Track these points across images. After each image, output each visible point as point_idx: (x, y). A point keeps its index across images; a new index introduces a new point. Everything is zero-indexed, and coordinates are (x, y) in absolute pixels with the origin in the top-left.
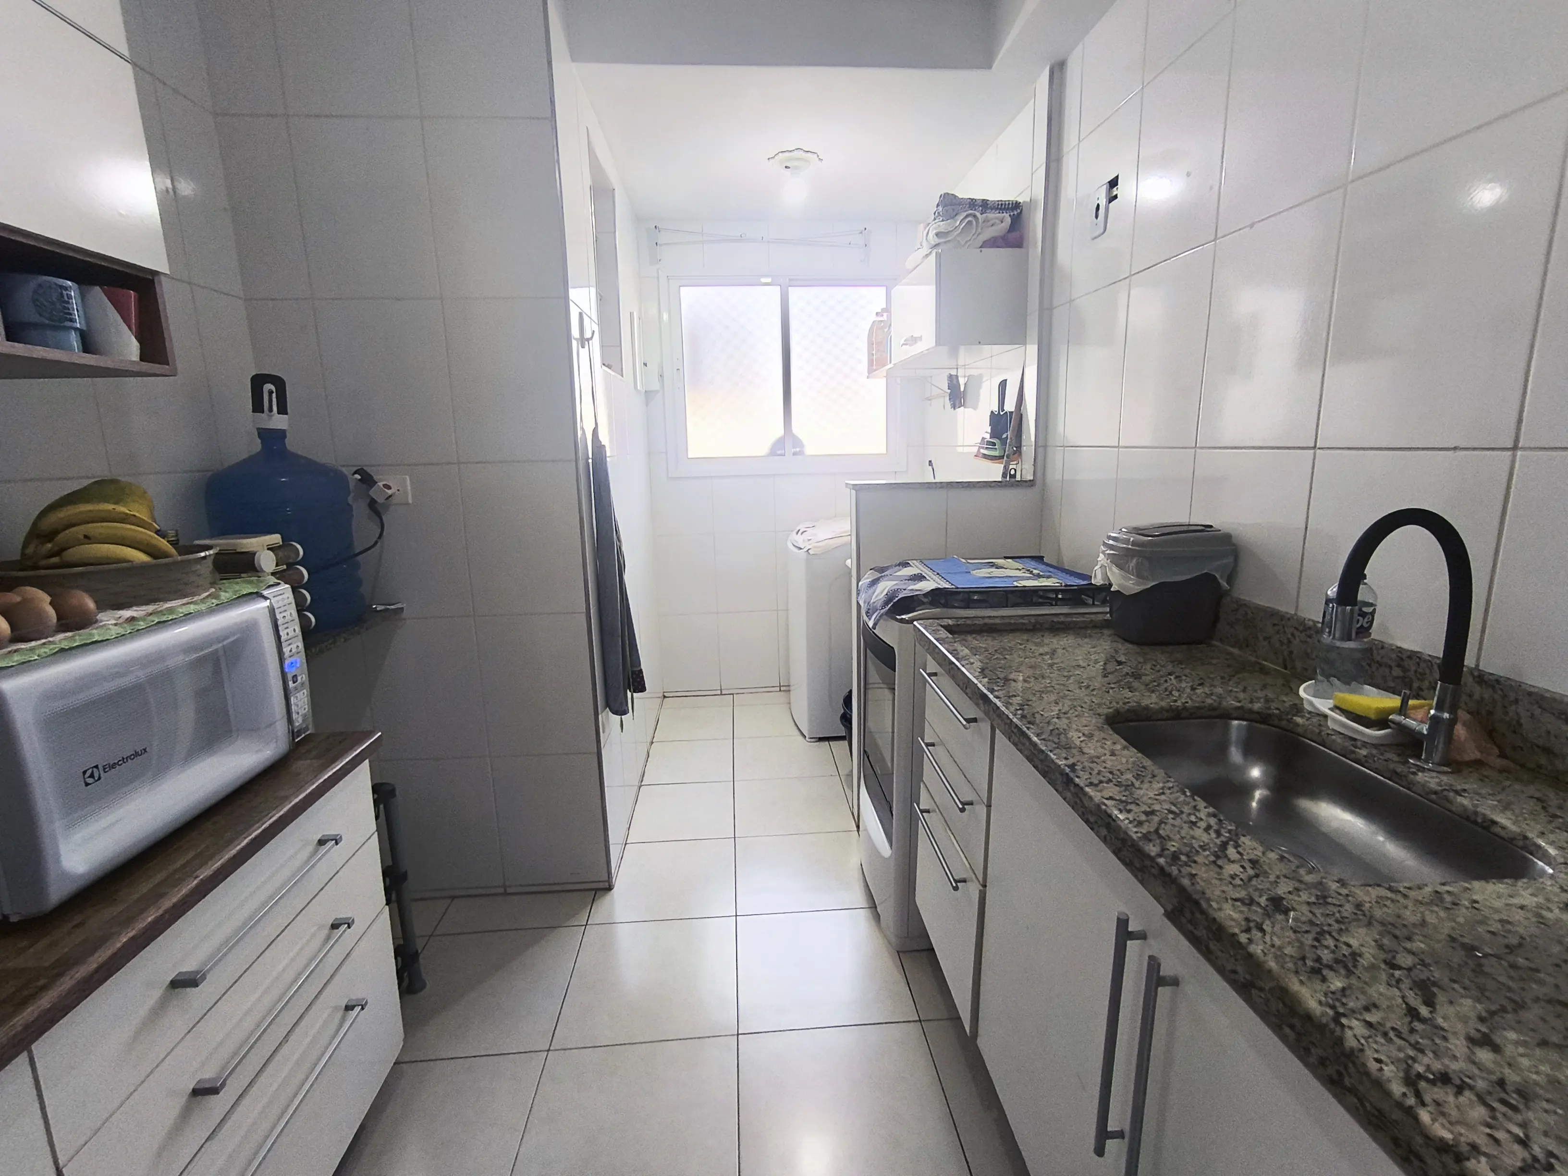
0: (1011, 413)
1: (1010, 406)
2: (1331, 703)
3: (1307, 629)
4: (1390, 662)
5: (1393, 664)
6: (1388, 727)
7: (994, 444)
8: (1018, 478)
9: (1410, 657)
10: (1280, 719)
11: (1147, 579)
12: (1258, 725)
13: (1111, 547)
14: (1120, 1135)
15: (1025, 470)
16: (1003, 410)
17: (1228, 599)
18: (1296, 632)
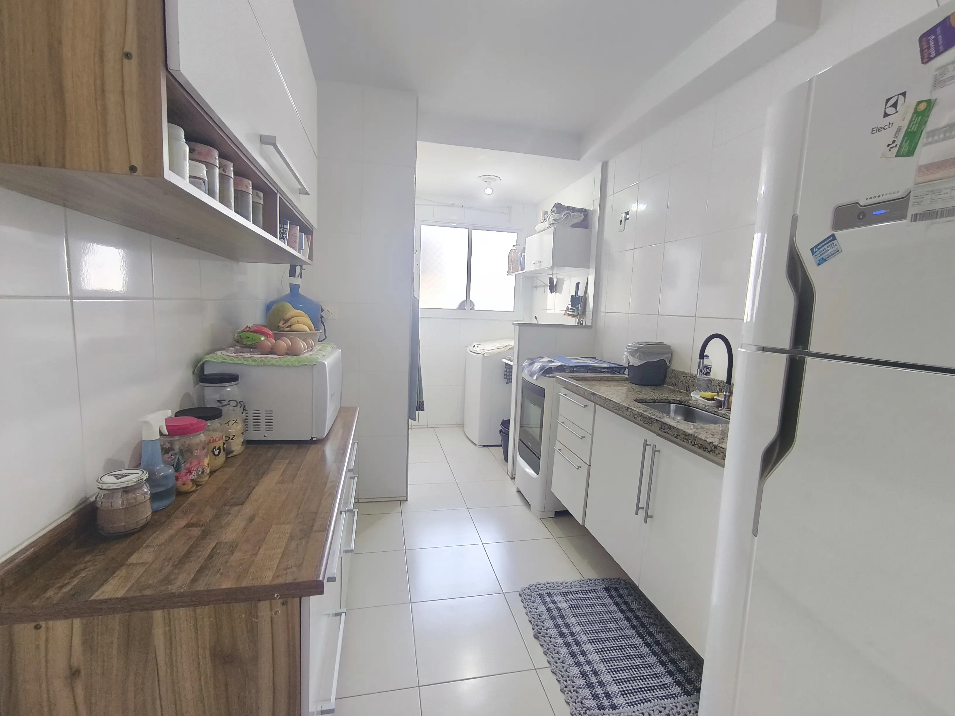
0: (582, 297)
1: (581, 293)
2: (700, 396)
3: (694, 377)
4: (716, 384)
5: (717, 385)
6: (714, 400)
7: (573, 309)
8: (584, 324)
9: (721, 382)
10: (685, 402)
11: (642, 360)
12: (678, 405)
13: (629, 349)
14: (643, 508)
15: (587, 321)
16: (578, 296)
17: (669, 369)
18: (690, 378)
